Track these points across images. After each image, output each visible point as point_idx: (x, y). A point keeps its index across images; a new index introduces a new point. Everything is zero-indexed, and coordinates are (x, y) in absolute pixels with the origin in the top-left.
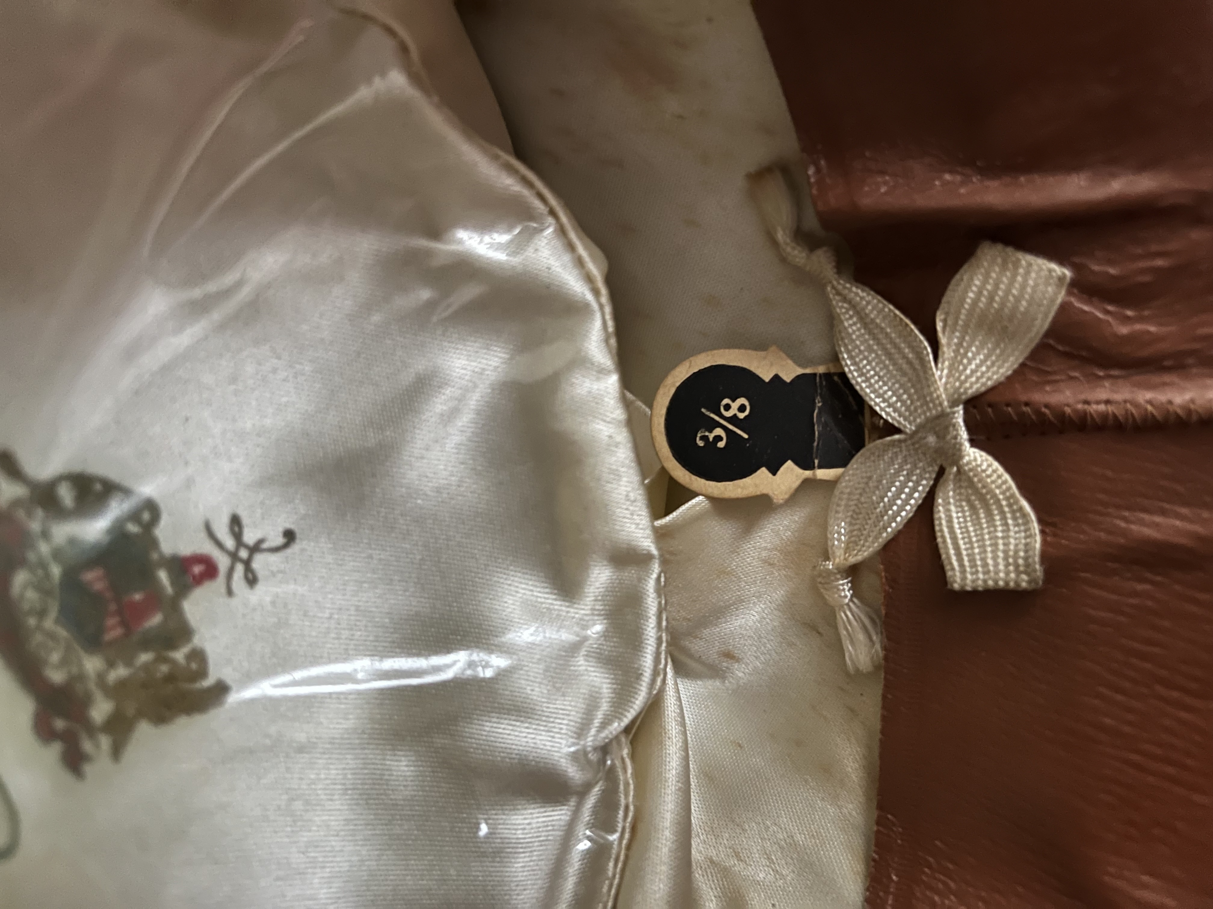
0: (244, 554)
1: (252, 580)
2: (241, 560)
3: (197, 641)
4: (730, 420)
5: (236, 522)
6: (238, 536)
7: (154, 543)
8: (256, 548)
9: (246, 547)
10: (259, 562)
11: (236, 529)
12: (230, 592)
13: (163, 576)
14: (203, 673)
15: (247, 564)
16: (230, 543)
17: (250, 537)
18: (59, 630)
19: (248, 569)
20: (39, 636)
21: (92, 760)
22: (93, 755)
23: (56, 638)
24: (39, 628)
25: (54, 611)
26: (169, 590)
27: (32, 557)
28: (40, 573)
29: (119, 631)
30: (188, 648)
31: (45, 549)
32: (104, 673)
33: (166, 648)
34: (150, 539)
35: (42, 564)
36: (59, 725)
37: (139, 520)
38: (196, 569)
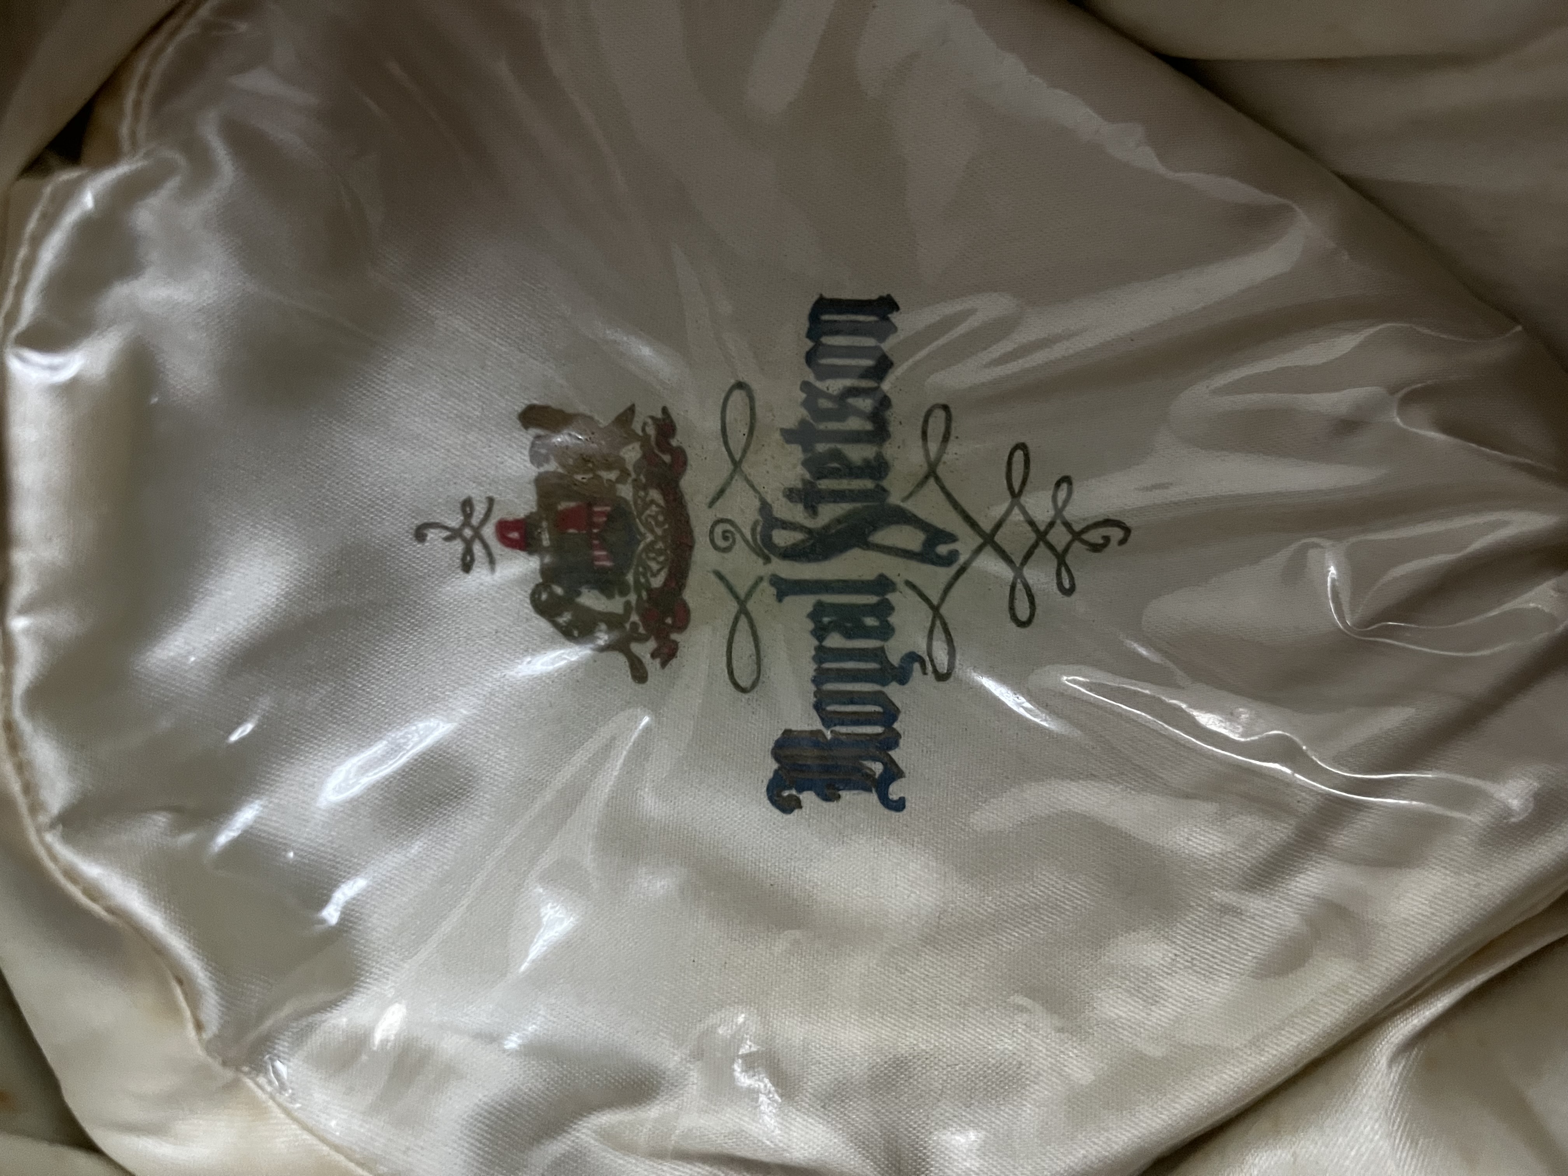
0: (467, 533)
1: (467, 505)
3: (533, 471)
5: (466, 564)
6: (468, 552)
7: (544, 571)
8: (454, 534)
9: (463, 539)
10: (455, 521)
11: (468, 556)
12: (491, 501)
13: (546, 539)
14: (536, 441)
15: (466, 523)
16: (477, 548)
17: (458, 546)
18: (642, 529)
19: (468, 516)
20: (659, 531)
21: (652, 418)
22: (650, 421)
23: (646, 525)
24: (657, 538)
25: (642, 546)
26: (544, 524)
27: (644, 594)
28: (643, 580)
29: (597, 509)
30: (542, 470)
31: (633, 598)
32: (619, 480)
33: (561, 476)
34: (549, 575)
35: (638, 586)
36: (667, 458)
37: (552, 594)
38: (515, 535)
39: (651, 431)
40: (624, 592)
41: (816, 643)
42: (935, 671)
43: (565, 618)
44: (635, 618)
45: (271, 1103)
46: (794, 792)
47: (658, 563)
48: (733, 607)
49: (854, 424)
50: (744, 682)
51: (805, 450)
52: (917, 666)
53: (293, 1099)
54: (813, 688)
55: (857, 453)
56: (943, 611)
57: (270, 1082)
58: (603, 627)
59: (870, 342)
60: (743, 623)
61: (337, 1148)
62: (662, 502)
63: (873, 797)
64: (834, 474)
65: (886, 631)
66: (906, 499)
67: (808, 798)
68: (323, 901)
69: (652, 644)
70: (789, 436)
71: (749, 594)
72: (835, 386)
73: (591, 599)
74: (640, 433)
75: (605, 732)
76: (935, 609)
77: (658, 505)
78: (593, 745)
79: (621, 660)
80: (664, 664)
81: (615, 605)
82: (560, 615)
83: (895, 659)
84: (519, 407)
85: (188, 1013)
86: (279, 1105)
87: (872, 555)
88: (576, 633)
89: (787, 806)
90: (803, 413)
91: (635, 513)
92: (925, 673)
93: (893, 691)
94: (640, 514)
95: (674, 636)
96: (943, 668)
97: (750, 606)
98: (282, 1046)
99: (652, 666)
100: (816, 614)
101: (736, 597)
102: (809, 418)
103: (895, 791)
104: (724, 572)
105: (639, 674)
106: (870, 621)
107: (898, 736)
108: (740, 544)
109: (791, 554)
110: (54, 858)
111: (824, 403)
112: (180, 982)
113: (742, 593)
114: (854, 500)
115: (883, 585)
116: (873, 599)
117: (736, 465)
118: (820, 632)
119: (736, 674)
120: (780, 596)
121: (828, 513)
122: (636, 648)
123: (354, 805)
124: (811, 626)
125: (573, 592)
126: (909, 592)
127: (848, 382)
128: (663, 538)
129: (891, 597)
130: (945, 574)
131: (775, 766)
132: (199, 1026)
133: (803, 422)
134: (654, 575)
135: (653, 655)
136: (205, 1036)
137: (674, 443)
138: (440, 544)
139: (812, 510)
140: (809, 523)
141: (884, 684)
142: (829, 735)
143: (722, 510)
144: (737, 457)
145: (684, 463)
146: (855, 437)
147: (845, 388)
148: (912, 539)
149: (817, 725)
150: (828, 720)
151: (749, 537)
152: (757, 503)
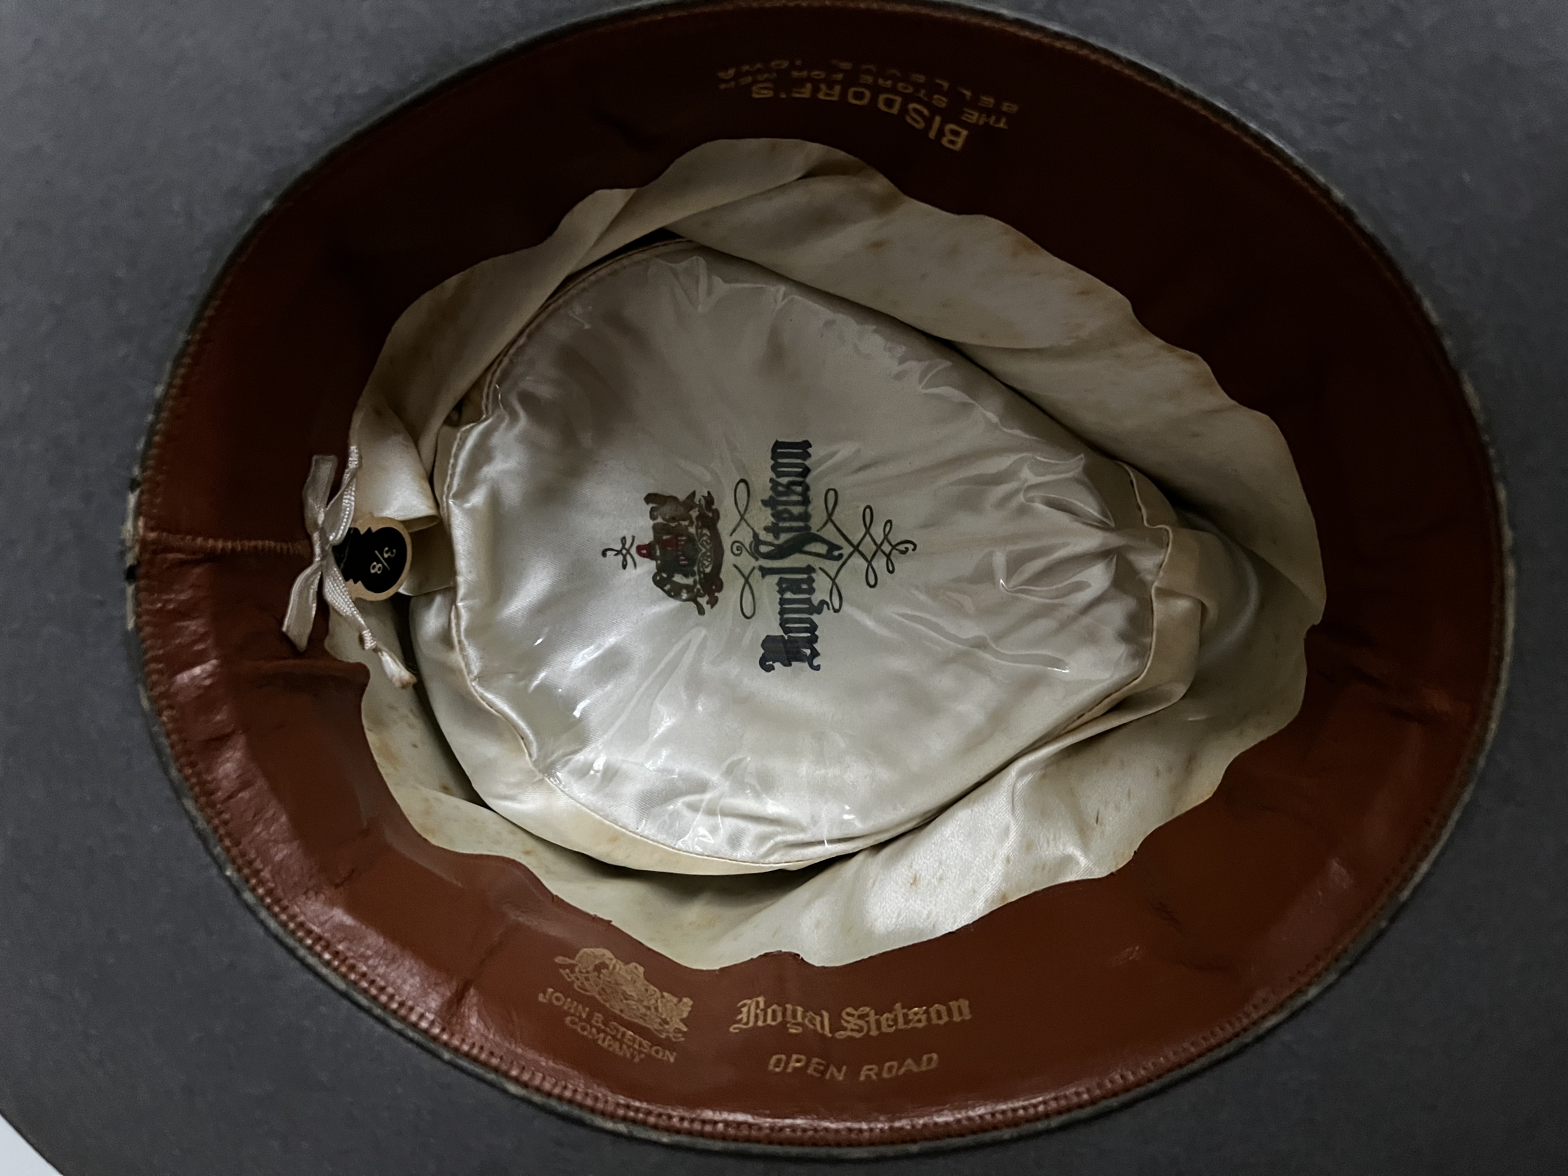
0: (624, 552)
1: (624, 540)
2: (626, 549)
3: (652, 523)
4: (381, 562)
5: (624, 567)
6: (625, 560)
7: (658, 567)
8: (619, 552)
9: (622, 554)
10: (618, 547)
11: (625, 563)
12: (633, 537)
13: (658, 553)
14: (652, 510)
15: (623, 547)
16: (629, 558)
17: (620, 557)
18: (700, 546)
19: (624, 545)
20: (708, 547)
21: (703, 496)
22: (702, 498)
23: (702, 545)
24: (707, 550)
25: (700, 555)
26: (657, 547)
27: (702, 575)
28: (701, 569)
29: (679, 538)
30: (656, 522)
31: (697, 578)
32: (689, 525)
33: (664, 525)
34: (660, 569)
35: (699, 572)
36: (710, 515)
37: (662, 577)
38: (645, 552)
39: (703, 502)
40: (693, 574)
41: (780, 596)
42: (833, 608)
43: (668, 587)
44: (699, 586)
45: (556, 788)
46: (771, 663)
47: (708, 561)
48: (742, 581)
49: (795, 498)
50: (748, 614)
51: (772, 509)
52: (825, 606)
53: (564, 787)
54: (779, 616)
55: (796, 510)
56: (837, 581)
57: (555, 781)
58: (685, 591)
59: (799, 461)
60: (747, 587)
61: (584, 805)
62: (708, 533)
63: (806, 665)
64: (785, 520)
65: (811, 591)
66: (818, 531)
67: (777, 665)
68: (574, 709)
69: (706, 598)
70: (765, 503)
71: (749, 575)
72: (784, 480)
73: (678, 578)
74: (698, 503)
75: (687, 637)
76: (833, 580)
77: (708, 536)
78: (681, 644)
79: (692, 605)
80: (712, 607)
81: (689, 581)
82: (665, 586)
83: (816, 602)
84: (644, 495)
85: (526, 751)
86: (560, 789)
87: (803, 556)
88: (673, 594)
89: (769, 669)
90: (771, 493)
91: (696, 538)
92: (829, 609)
93: (815, 617)
94: (699, 541)
95: (716, 594)
96: (837, 606)
97: (750, 580)
98: (558, 767)
99: (707, 607)
100: (779, 584)
101: (743, 575)
102: (773, 495)
103: (816, 662)
104: (738, 565)
105: (701, 611)
106: (805, 586)
107: (817, 637)
108: (745, 553)
109: (768, 556)
110: (476, 691)
111: (780, 489)
112: (522, 738)
113: (746, 574)
114: (795, 531)
115: (810, 569)
116: (805, 576)
117: (742, 518)
118: (781, 591)
119: (744, 610)
120: (763, 576)
121: (784, 537)
122: (700, 600)
123: (583, 669)
124: (777, 588)
125: (671, 576)
126: (820, 572)
127: (791, 479)
128: (710, 550)
129: (814, 575)
130: (837, 564)
131: (762, 651)
132: (530, 756)
133: (771, 497)
134: (707, 567)
135: (707, 603)
136: (533, 759)
137: (714, 507)
138: (613, 558)
139: (777, 537)
140: (776, 542)
141: (812, 614)
142: (786, 637)
143: (735, 537)
144: (742, 512)
145: (718, 517)
146: (795, 503)
147: (789, 481)
148: (822, 549)
149: (781, 633)
150: (786, 630)
151: (749, 550)
152: (751, 534)
